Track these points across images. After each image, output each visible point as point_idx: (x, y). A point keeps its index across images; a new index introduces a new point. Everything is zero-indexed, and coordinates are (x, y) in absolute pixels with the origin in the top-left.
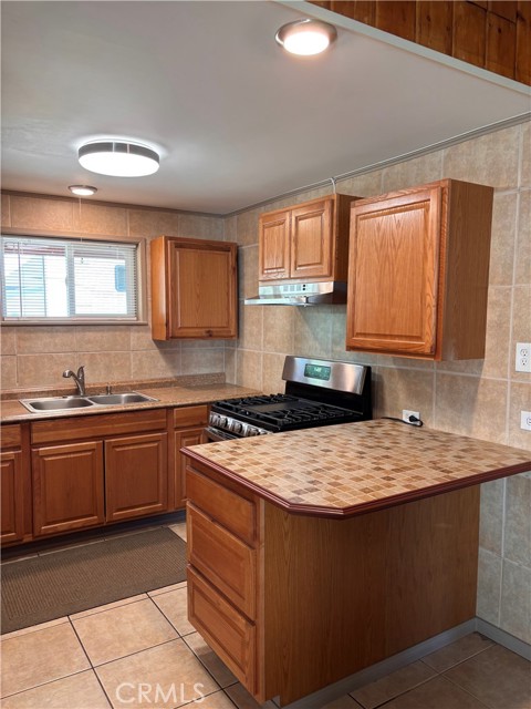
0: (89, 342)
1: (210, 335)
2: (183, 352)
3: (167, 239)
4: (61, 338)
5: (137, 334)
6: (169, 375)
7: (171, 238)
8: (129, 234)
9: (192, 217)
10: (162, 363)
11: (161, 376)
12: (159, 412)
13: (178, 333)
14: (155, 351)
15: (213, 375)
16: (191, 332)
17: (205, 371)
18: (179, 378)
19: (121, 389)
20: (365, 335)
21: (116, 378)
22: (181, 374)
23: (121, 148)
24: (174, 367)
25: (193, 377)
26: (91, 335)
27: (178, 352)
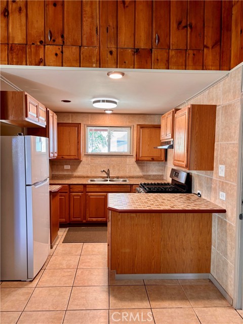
0: (113, 161)
1: (153, 160)
2: (146, 166)
3: (138, 125)
4: (104, 159)
5: (129, 159)
6: (141, 174)
7: (139, 125)
8: (128, 124)
9: (152, 116)
10: (138, 169)
11: (138, 174)
12: (128, 186)
13: (140, 159)
14: (136, 165)
15: (158, 175)
16: (146, 158)
17: (154, 173)
18: (144, 175)
19: (122, 177)
20: (178, 161)
21: (121, 174)
22: (145, 174)
23: (103, 101)
24: (143, 171)
25: (150, 175)
26: (114, 159)
27: (144, 166)
